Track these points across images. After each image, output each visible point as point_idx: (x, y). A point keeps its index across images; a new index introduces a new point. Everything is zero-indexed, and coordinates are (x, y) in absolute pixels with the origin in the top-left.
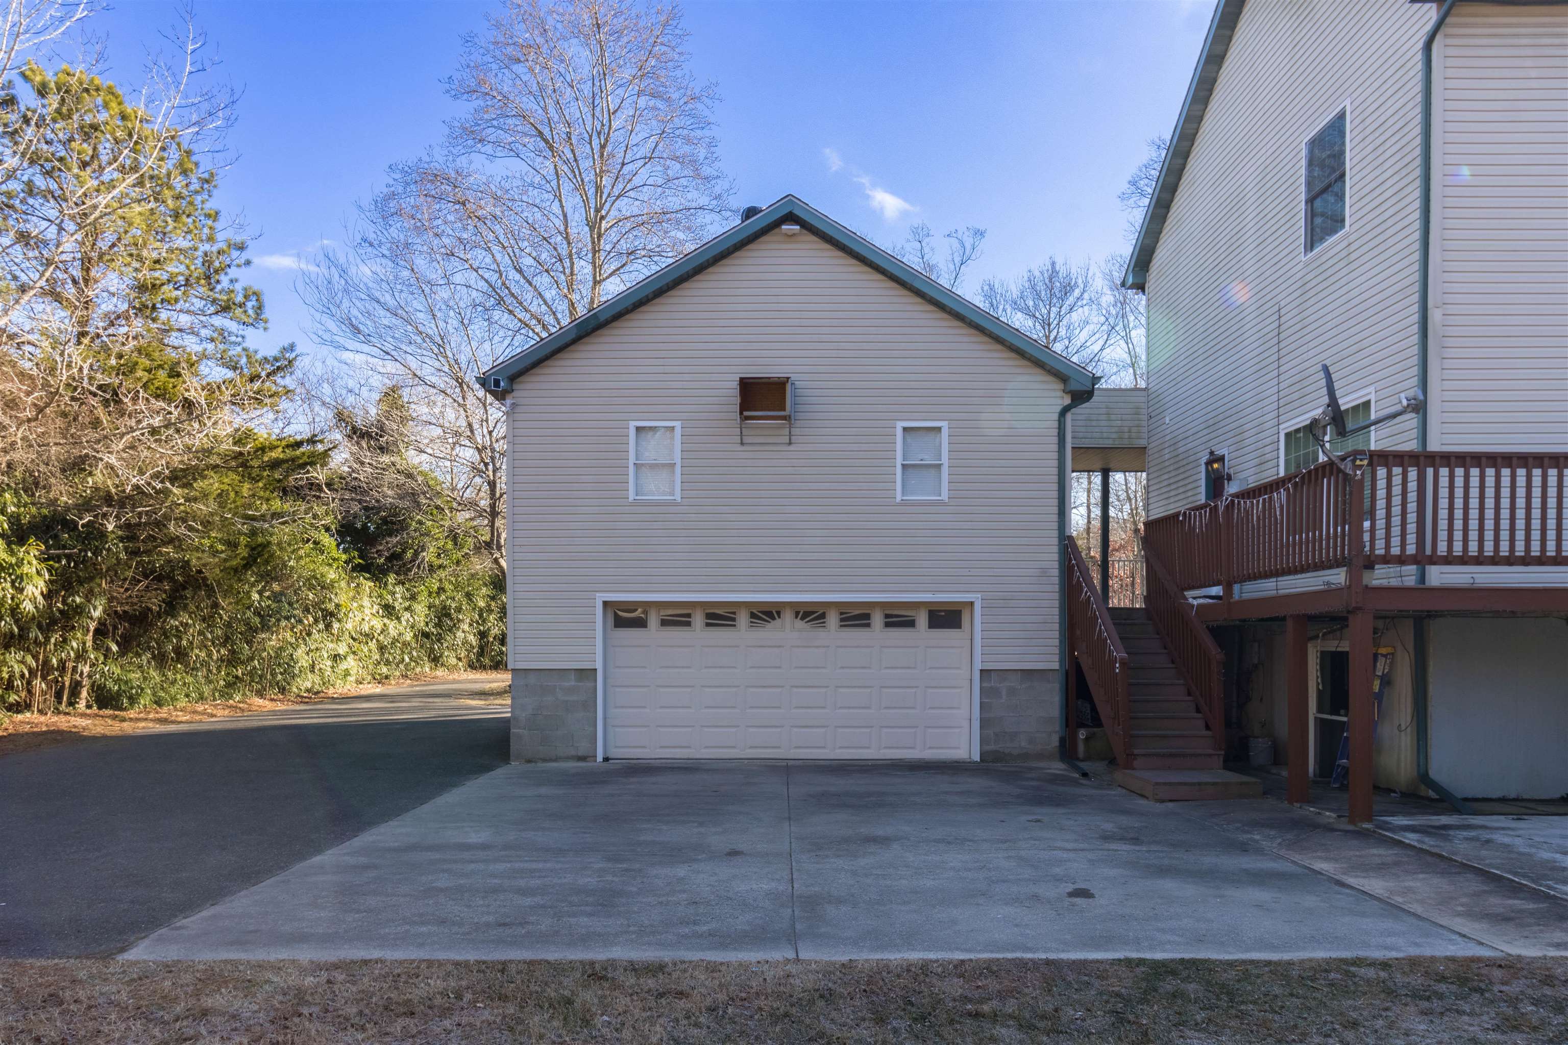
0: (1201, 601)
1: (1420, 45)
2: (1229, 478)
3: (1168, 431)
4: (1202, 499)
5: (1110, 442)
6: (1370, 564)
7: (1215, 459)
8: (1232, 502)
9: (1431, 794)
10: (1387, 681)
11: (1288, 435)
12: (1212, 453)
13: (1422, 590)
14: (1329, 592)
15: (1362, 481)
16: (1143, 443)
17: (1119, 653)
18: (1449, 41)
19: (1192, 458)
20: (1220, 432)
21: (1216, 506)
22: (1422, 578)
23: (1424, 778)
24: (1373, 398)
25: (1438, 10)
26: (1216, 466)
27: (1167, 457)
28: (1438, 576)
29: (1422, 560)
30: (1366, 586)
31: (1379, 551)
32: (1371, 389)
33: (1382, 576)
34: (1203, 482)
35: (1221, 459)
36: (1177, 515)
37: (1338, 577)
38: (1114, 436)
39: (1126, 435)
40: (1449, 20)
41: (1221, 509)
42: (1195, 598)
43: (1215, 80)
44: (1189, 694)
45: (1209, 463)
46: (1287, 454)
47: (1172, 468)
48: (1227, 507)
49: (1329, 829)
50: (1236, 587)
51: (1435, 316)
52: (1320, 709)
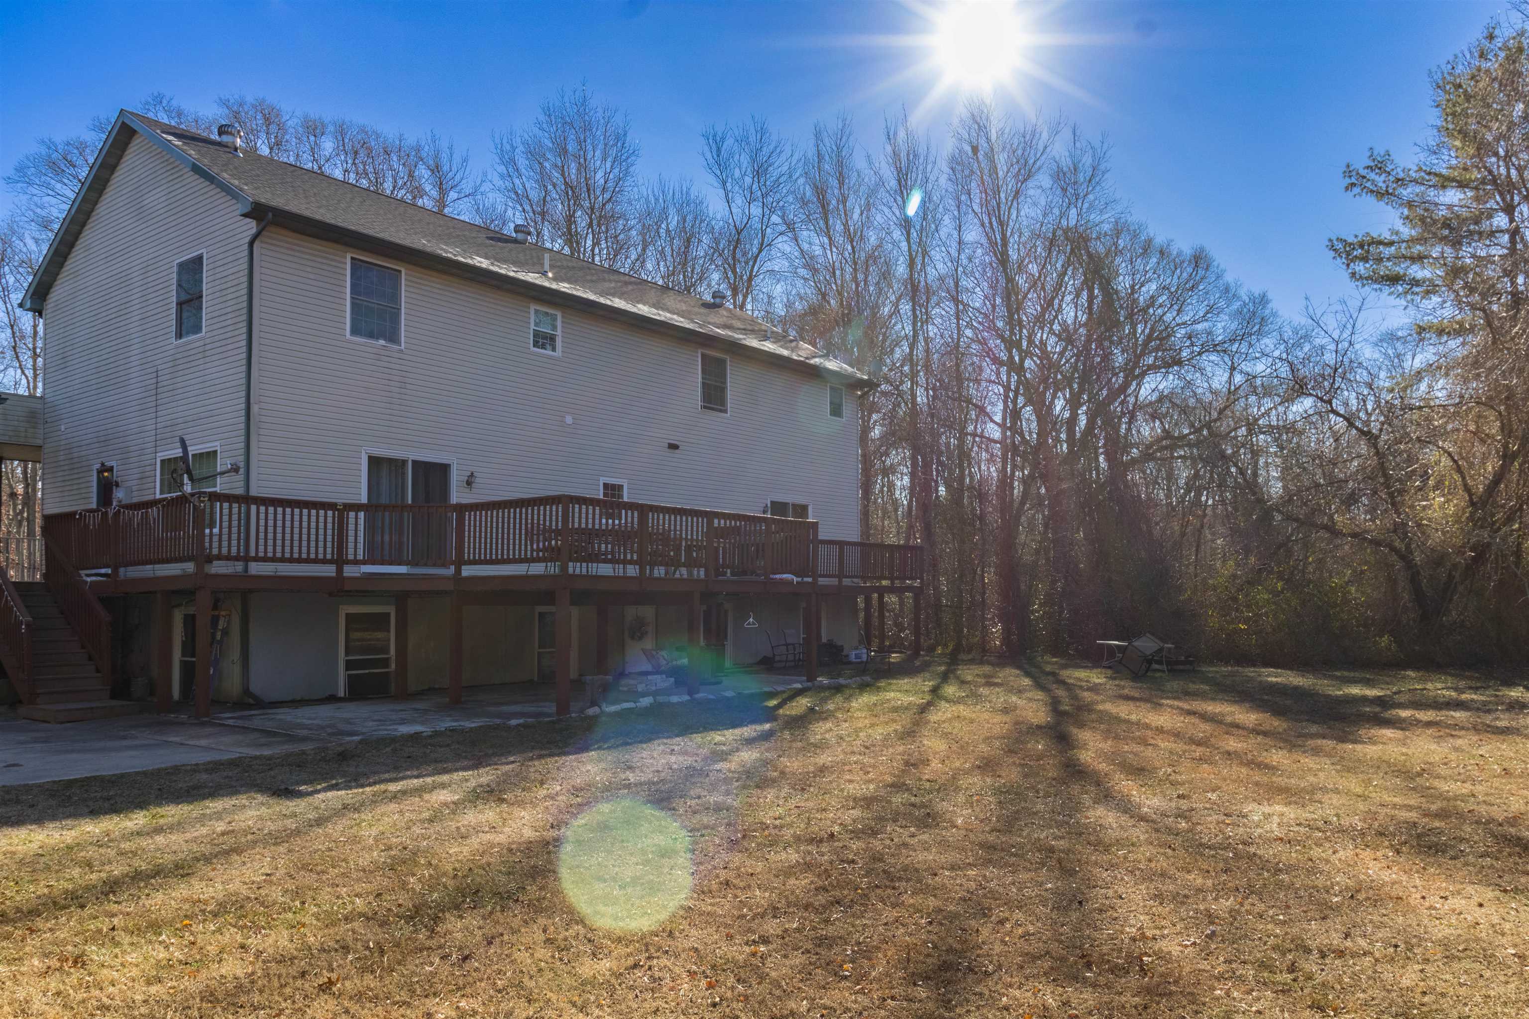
0: (94, 578)
1: (247, 240)
2: (117, 485)
3: (63, 437)
4: (94, 506)
5: (7, 438)
6: (210, 559)
7: (104, 468)
8: (119, 511)
9: (251, 701)
10: (225, 632)
11: (162, 461)
12: (103, 464)
13: (245, 576)
14: (184, 577)
15: (204, 510)
16: (39, 442)
17: (24, 617)
18: (264, 245)
19: (84, 464)
20: (110, 447)
21: (106, 512)
22: (246, 569)
23: (247, 691)
24: (218, 449)
25: (258, 225)
26: (106, 474)
27: (62, 458)
28: (255, 568)
29: (247, 559)
30: (207, 574)
31: (215, 551)
32: (217, 443)
33: (218, 568)
34: (95, 489)
35: (110, 469)
36: (75, 513)
37: (190, 567)
38: (11, 433)
39: (23, 434)
40: (264, 233)
41: (110, 515)
42: (89, 577)
43: (108, 181)
44: (83, 647)
45: (100, 472)
46: (162, 474)
47: (66, 468)
48: (115, 514)
49: (182, 724)
50: (122, 570)
51: (255, 409)
52: (183, 655)
